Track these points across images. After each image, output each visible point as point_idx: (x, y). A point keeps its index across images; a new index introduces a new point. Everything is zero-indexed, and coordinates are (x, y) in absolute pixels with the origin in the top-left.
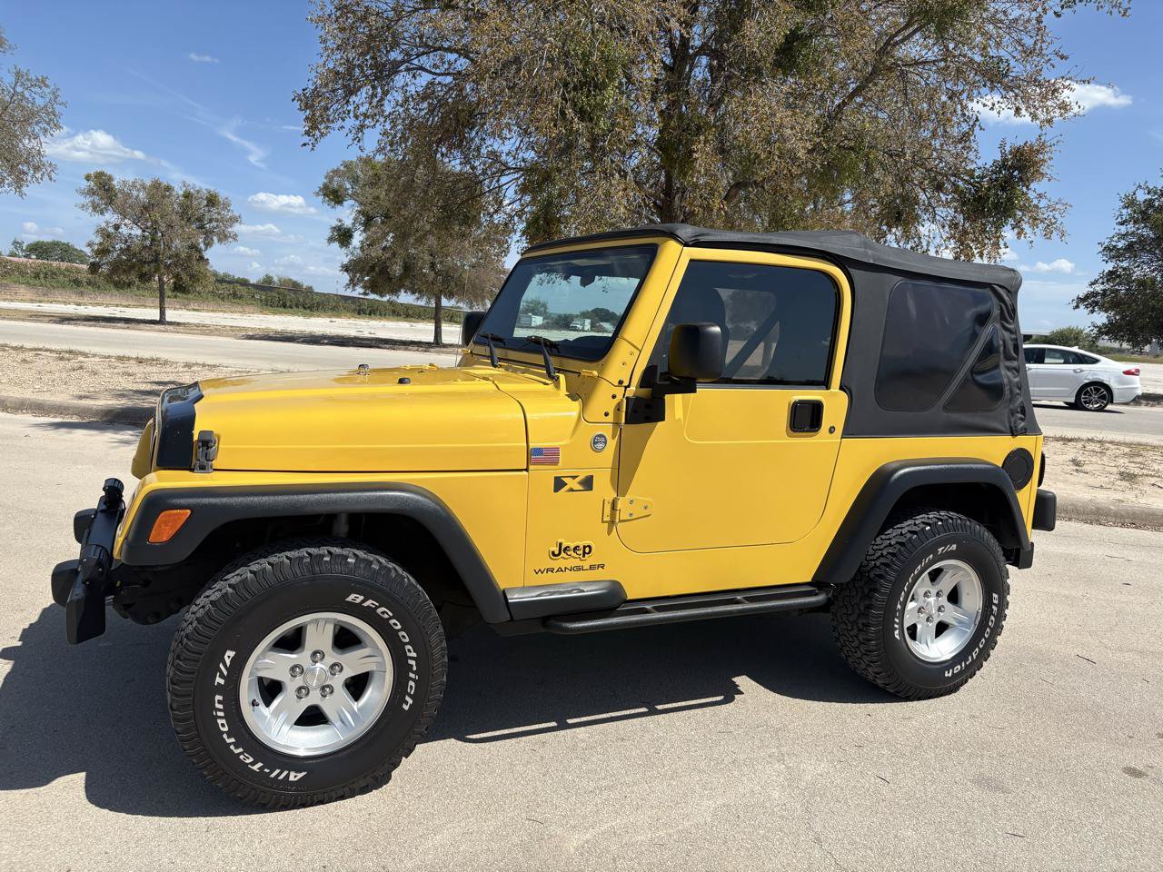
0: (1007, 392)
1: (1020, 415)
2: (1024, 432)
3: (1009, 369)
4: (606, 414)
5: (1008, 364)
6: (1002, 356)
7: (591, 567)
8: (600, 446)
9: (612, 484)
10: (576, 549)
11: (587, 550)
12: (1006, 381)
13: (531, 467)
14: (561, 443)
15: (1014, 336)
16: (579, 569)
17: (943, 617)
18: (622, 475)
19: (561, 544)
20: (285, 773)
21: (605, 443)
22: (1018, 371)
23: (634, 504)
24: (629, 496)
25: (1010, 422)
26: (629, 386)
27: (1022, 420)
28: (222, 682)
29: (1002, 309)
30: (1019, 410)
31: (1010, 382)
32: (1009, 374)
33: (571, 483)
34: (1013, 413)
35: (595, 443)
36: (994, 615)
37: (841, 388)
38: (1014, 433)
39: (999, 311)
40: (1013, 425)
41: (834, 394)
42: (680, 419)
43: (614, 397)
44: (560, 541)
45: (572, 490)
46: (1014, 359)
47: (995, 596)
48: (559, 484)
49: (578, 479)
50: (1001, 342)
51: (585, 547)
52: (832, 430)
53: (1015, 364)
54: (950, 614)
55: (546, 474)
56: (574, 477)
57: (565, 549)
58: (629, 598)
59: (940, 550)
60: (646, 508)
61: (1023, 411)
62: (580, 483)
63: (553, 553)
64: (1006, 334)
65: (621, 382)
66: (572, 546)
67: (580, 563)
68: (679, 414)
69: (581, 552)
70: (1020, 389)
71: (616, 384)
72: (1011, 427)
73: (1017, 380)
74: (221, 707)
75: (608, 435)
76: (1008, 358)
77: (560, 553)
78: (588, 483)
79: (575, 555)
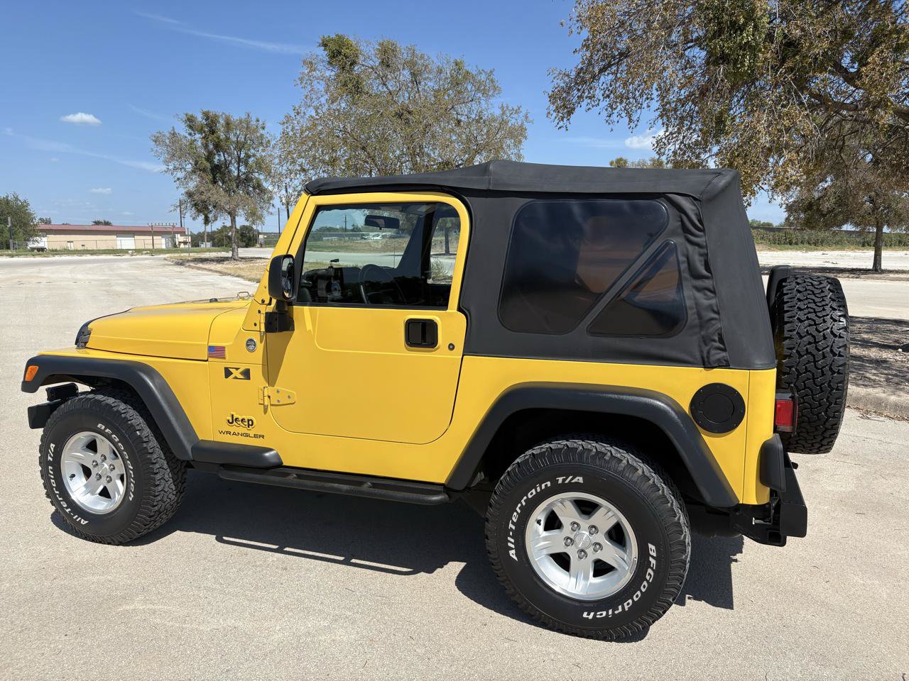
0: (692, 317)
1: (717, 344)
2: (726, 365)
3: (699, 289)
4: (255, 325)
5: (699, 283)
6: (686, 275)
7: (255, 436)
8: (251, 347)
9: (265, 378)
10: (243, 420)
11: (250, 423)
12: (689, 303)
13: (210, 359)
14: (226, 344)
15: (702, 251)
16: (247, 435)
17: (601, 555)
18: (271, 370)
19: (232, 415)
20: (80, 518)
21: (255, 345)
22: (713, 292)
23: (280, 394)
24: (276, 387)
25: (701, 352)
26: (270, 304)
27: (724, 350)
28: (51, 460)
29: (682, 221)
30: (716, 338)
31: (697, 304)
32: (698, 295)
33: (236, 373)
34: (706, 340)
35: (248, 345)
36: (652, 569)
37: (460, 309)
38: (707, 364)
39: (680, 223)
40: (705, 355)
41: (451, 314)
42: (310, 331)
43: (259, 312)
44: (232, 413)
45: (236, 378)
46: (707, 278)
47: (651, 547)
48: (228, 373)
49: (240, 371)
50: (682, 258)
51: (249, 420)
52: (451, 347)
53: (708, 283)
54: (610, 553)
55: (219, 365)
56: (237, 369)
57: (236, 419)
58: (284, 464)
59: (560, 480)
60: (289, 397)
61: (721, 340)
62: (242, 373)
63: (228, 421)
64: (690, 247)
65: (263, 301)
66: (240, 418)
67: (248, 432)
68: (309, 326)
69: (246, 423)
70: (718, 313)
71: (260, 302)
72: (703, 358)
73: (713, 301)
74: (52, 473)
75: (257, 340)
76: (698, 277)
77: (232, 423)
78: (246, 374)
79: (242, 424)
